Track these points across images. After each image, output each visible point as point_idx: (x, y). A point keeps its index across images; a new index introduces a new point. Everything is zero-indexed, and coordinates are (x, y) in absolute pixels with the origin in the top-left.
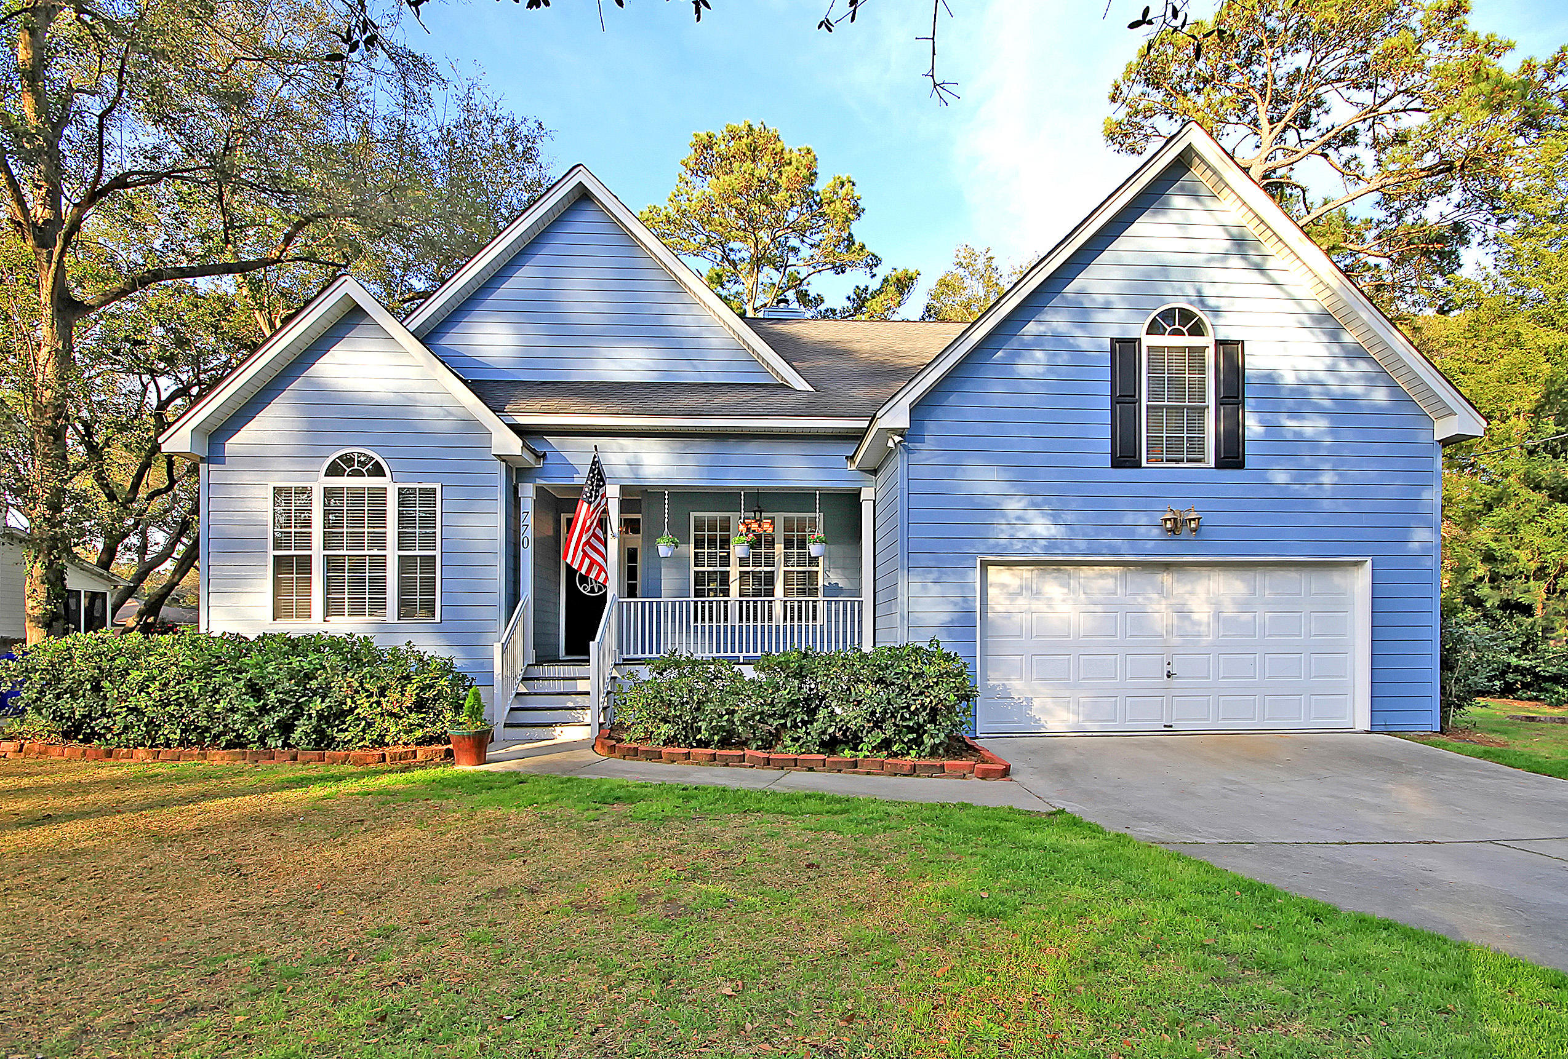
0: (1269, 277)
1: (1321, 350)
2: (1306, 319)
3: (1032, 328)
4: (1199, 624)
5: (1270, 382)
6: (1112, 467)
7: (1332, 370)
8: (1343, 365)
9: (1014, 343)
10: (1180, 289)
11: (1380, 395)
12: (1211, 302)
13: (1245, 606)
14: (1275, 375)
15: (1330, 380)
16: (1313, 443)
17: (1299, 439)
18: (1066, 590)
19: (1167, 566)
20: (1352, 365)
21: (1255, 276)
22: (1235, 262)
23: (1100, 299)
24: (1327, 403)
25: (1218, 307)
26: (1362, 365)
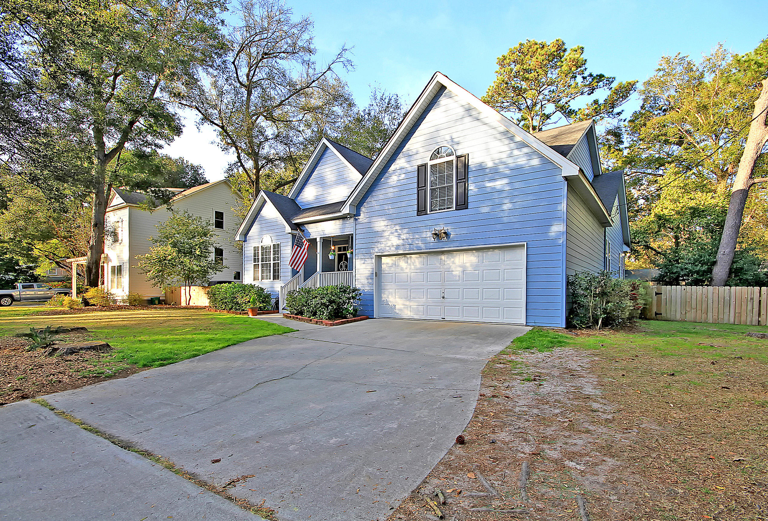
0: (482, 122)
1: (506, 148)
2: (498, 136)
3: (393, 167)
4: (456, 276)
5: (481, 168)
6: (417, 215)
7: (510, 156)
8: (516, 152)
9: (387, 175)
10: (444, 138)
11: (536, 162)
12: (456, 140)
13: (476, 267)
14: (483, 165)
15: (510, 161)
16: (501, 191)
17: (494, 191)
18: (406, 264)
19: (443, 253)
20: (521, 151)
21: (477, 123)
22: (468, 119)
23: (414, 151)
24: (508, 172)
25: (459, 141)
26: (525, 150)
